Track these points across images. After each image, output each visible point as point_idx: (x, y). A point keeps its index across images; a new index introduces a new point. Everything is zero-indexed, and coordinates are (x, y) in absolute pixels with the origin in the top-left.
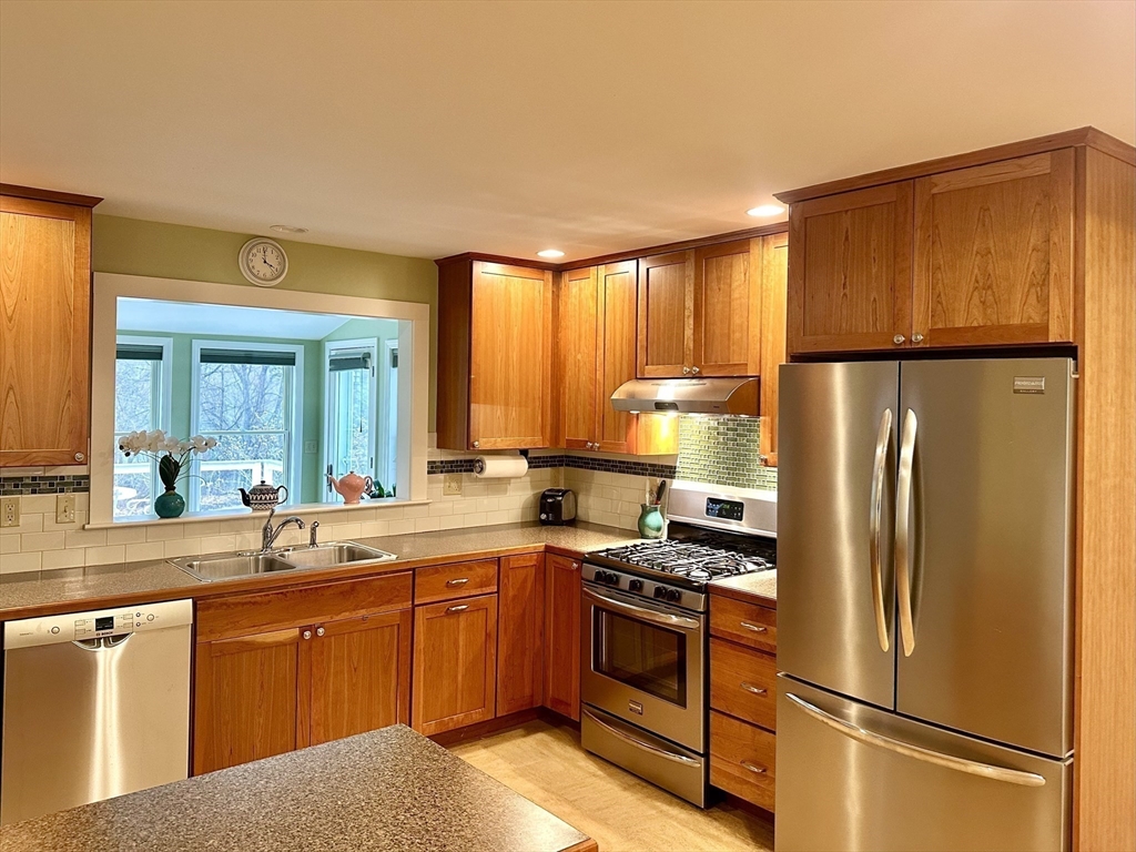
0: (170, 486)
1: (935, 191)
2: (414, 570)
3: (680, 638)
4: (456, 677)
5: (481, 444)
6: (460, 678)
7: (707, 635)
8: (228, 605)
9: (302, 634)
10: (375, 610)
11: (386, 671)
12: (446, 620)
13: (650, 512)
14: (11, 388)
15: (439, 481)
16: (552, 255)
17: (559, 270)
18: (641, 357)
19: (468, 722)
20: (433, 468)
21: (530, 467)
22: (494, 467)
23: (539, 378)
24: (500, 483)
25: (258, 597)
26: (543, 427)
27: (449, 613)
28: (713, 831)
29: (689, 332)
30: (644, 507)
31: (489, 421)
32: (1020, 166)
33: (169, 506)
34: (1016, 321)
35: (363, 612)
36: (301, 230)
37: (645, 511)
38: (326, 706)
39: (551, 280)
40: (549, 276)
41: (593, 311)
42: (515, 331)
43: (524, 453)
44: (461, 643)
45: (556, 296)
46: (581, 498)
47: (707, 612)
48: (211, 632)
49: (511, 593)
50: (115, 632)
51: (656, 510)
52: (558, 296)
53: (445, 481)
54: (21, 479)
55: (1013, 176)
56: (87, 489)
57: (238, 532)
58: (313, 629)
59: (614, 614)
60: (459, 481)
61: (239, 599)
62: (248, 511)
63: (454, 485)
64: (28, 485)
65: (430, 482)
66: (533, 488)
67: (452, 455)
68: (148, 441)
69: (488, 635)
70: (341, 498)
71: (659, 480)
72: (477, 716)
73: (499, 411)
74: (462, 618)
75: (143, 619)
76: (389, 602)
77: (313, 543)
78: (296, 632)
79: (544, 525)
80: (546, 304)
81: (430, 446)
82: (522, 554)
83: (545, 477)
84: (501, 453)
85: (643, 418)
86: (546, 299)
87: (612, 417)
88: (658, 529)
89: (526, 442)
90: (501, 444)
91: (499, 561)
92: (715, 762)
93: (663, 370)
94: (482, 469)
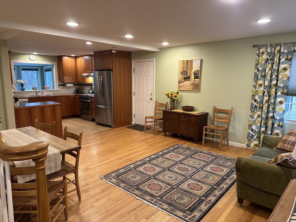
0: (23, 87)
1: (103, 54)
2: (56, 97)
3: (89, 102)
5: (65, 82)
7: (91, 102)
16: (73, 56)
17: (76, 57)
18: (86, 70)
19: (65, 116)
20: (59, 85)
21: (74, 85)
22: (68, 85)
23: (74, 72)
24: (70, 87)
25: (36, 99)
26: (75, 79)
28: (92, 122)
29: (91, 67)
31: (66, 79)
37: (89, 90)
39: (75, 59)
41: (80, 63)
42: (69, 66)
43: (73, 83)
44: (63, 106)
45: (76, 61)
46: (83, 90)
47: (91, 100)
49: (70, 101)
51: (91, 90)
53: (61, 87)
57: (32, 93)
59: (83, 102)
61: (33, 99)
62: (33, 90)
65: (59, 87)
67: (62, 83)
69: (67, 105)
71: (91, 86)
73: (68, 77)
74: (63, 103)
75: (22, 100)
76: (53, 100)
77: (43, 94)
79: (77, 93)
80: (74, 62)
81: (58, 82)
82: (71, 96)
83: (77, 87)
84: (69, 83)
85: (87, 78)
86: (74, 61)
87: (84, 78)
88: (91, 93)
89: (73, 81)
90: (68, 82)
91: (68, 96)
92: (93, 116)
93: (88, 72)
94: (66, 85)
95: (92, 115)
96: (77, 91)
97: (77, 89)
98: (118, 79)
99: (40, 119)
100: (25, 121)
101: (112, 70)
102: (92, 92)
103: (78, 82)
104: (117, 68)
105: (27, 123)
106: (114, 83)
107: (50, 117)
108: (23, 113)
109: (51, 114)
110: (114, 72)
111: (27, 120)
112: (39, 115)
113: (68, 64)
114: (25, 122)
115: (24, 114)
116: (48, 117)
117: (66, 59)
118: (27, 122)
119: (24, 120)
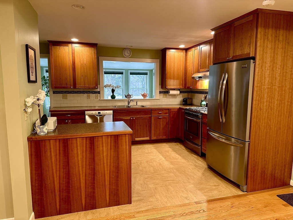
0: (113, 94)
1: (235, 26)
2: (151, 109)
3: (198, 123)
4: (160, 130)
5: (168, 87)
6: (161, 130)
7: (202, 123)
8: (118, 112)
9: (131, 118)
10: (144, 116)
11: (146, 126)
12: (158, 119)
13: (203, 101)
14: (86, 76)
15: (162, 95)
16: (182, 46)
17: (186, 50)
18: (199, 68)
19: (162, 138)
20: (160, 92)
21: (180, 93)
22: (172, 92)
23: (181, 73)
24: (174, 96)
25: (123, 111)
26: (182, 84)
27: (159, 118)
28: (200, 159)
29: (207, 61)
30: (202, 100)
31: (172, 83)
32: (248, 18)
33: (113, 97)
34: (246, 53)
35: (142, 116)
36: (132, 46)
37: (202, 101)
38: (136, 131)
39: (185, 52)
40: (184, 51)
41: (192, 58)
42: (176, 64)
43: (179, 90)
44: (161, 124)
45: (186, 55)
46: (193, 100)
47: (202, 118)
48: (116, 116)
49: (172, 116)
50: (101, 114)
51: (204, 101)
52: (187, 56)
53: (163, 95)
54: (90, 91)
55: (247, 21)
56: (100, 93)
57: (124, 102)
58: (133, 118)
60: (166, 95)
61: (120, 111)
62: (126, 99)
63: (165, 96)
64: (91, 92)
65: (160, 95)
66: (183, 97)
67: (164, 90)
68: (109, 86)
69: (167, 123)
70: (143, 97)
71: (206, 95)
72: (164, 137)
74: (161, 120)
75: (105, 113)
76: (146, 115)
77: (137, 105)
78: (130, 118)
79: (184, 105)
80: (183, 58)
81: (160, 88)
82: (174, 109)
83: (186, 95)
84: (174, 89)
85: (200, 81)
86: (183, 56)
87: (195, 81)
88: (204, 105)
89: (178, 87)
90: (172, 87)
91: (169, 110)
92: (203, 147)
93: (203, 70)
94: (169, 93)
95: (201, 146)
96: (185, 102)
97: (184, 99)
98: (267, 79)
99: (86, 162)
100: (54, 165)
101: (254, 58)
102: (207, 104)
103: (186, 88)
104: (266, 53)
105: (58, 169)
106: (255, 89)
107: (107, 159)
108: (50, 149)
109: (109, 152)
110: (257, 63)
111: (58, 164)
112: (84, 153)
113: (174, 61)
114: (54, 168)
115: (52, 150)
116: (102, 158)
117: (171, 54)
118: (58, 166)
119: (52, 163)
